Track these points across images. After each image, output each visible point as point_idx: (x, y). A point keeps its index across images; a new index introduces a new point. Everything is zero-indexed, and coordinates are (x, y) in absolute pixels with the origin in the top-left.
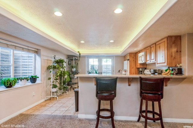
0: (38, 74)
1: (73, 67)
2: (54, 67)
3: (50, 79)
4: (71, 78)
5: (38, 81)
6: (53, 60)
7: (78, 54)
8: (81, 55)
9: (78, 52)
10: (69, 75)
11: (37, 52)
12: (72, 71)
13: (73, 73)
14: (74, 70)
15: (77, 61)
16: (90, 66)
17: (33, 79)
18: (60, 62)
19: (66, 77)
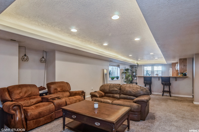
0: (119, 75)
1: (133, 72)
2: (125, 73)
3: (123, 78)
4: (132, 79)
5: (119, 79)
6: (124, 69)
7: (137, 64)
8: (139, 65)
9: (137, 63)
10: (131, 77)
11: (118, 66)
12: (133, 75)
13: (134, 76)
14: (134, 74)
15: (136, 68)
16: (145, 72)
17: (118, 78)
18: (127, 70)
19: (130, 78)
